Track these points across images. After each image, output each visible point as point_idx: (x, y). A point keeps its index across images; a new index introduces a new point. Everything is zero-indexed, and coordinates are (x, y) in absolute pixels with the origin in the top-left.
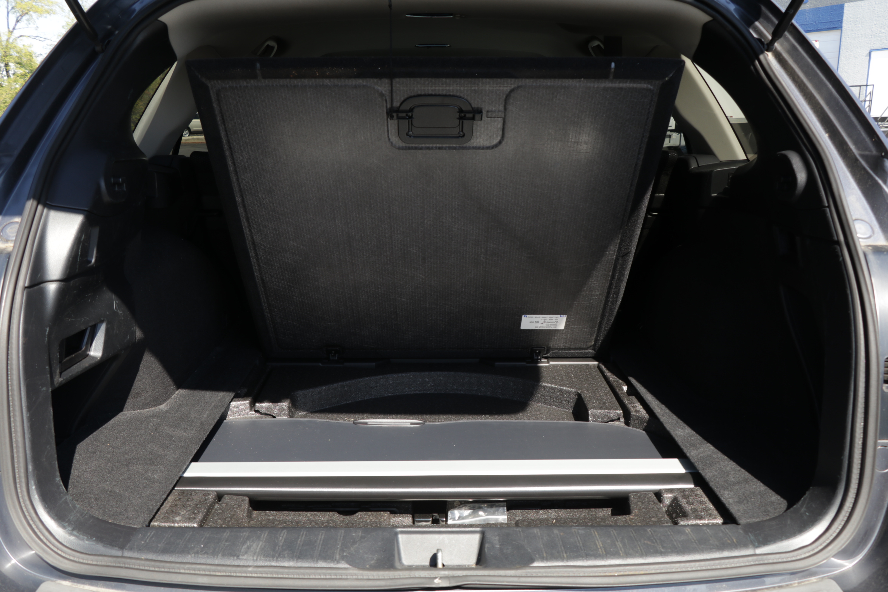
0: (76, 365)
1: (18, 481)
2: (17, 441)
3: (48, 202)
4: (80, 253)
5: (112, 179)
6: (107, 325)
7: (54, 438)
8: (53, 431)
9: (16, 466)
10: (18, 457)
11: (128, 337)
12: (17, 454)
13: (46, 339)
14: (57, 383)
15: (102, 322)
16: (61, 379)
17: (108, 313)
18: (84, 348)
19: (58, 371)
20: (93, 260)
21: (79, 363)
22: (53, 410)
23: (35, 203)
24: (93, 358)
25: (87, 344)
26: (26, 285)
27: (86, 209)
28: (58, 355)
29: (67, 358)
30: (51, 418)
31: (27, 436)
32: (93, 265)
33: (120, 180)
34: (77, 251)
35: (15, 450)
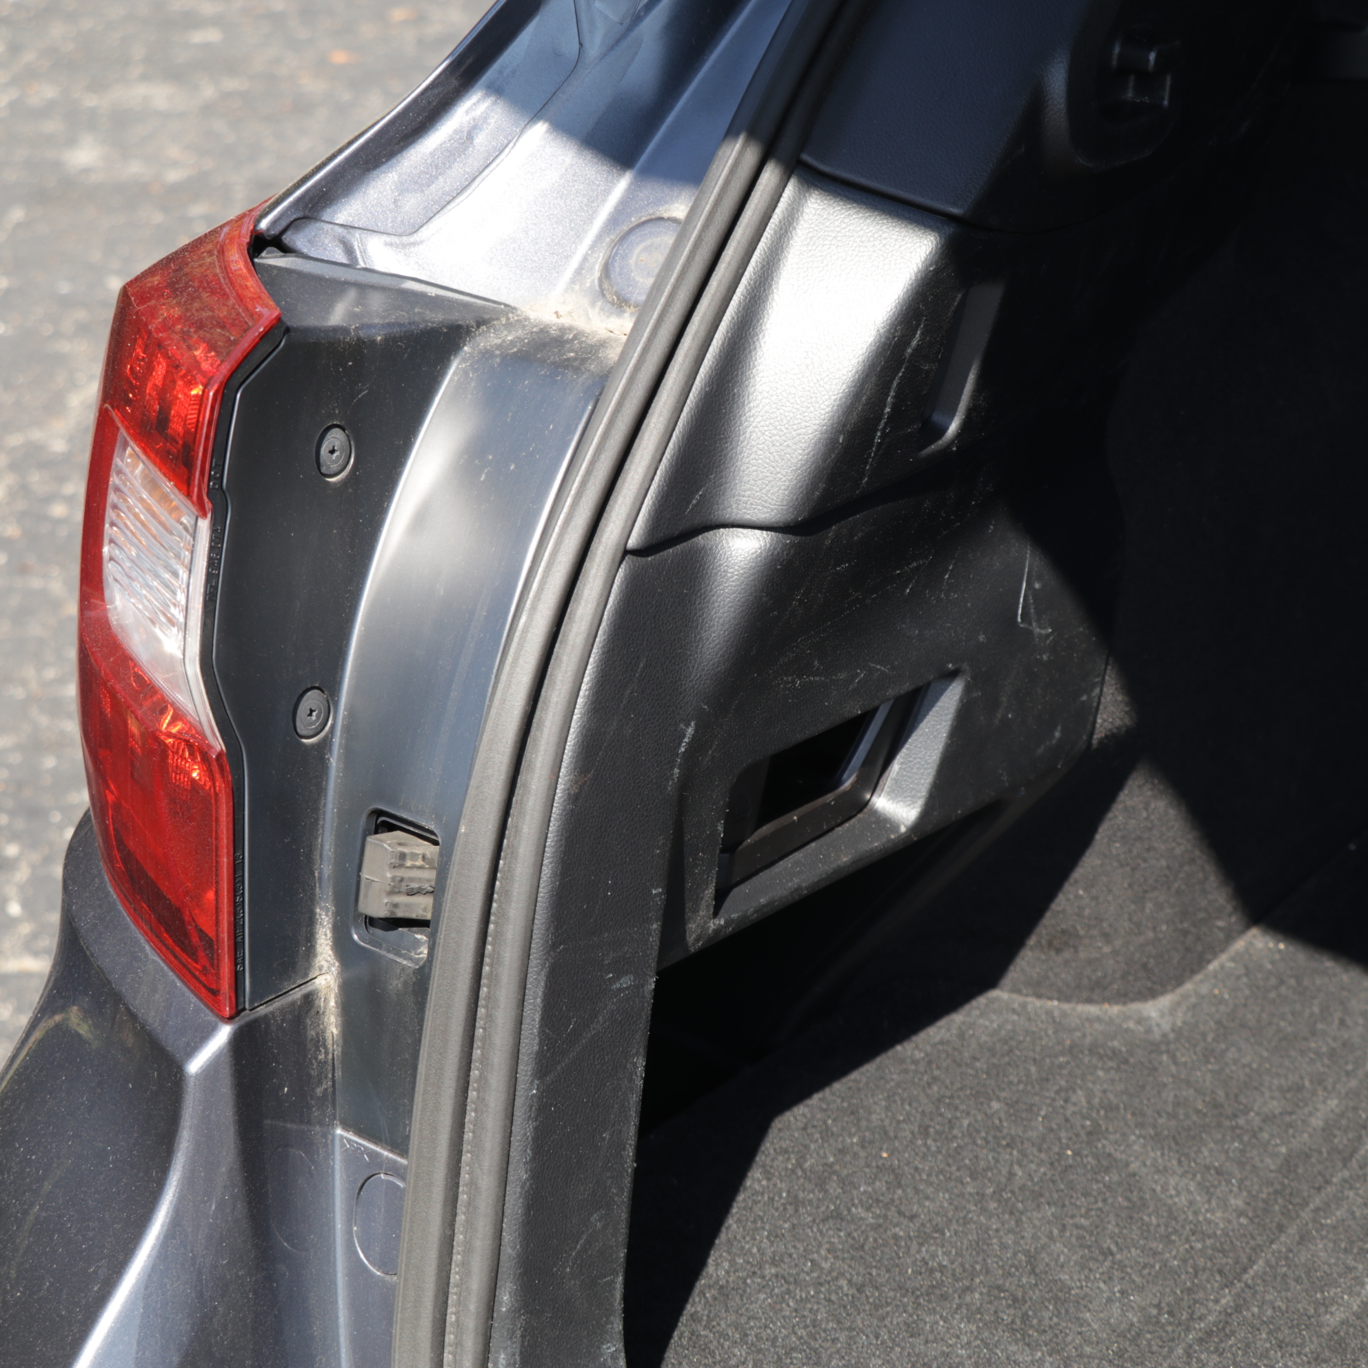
0: (798, 855)
1: (450, 1338)
2: (473, 1183)
3: (805, 157)
4: (888, 410)
5: (1117, 50)
6: (968, 690)
7: (627, 1181)
8: (630, 1152)
9: (455, 1278)
10: (469, 1249)
11: (1057, 734)
12: (465, 1233)
13: (676, 771)
14: (697, 940)
15: (952, 675)
16: (713, 925)
17: (982, 638)
18: (848, 783)
19: (710, 892)
20: (953, 427)
21: (813, 845)
22: (647, 1069)
24: (883, 822)
25: (868, 762)
26: (632, 543)
27: (955, 211)
28: (720, 828)
29: (766, 829)
30: (634, 1099)
31: (520, 1173)
32: (952, 442)
33: (1152, 56)
34: (876, 404)
35: (461, 1218)
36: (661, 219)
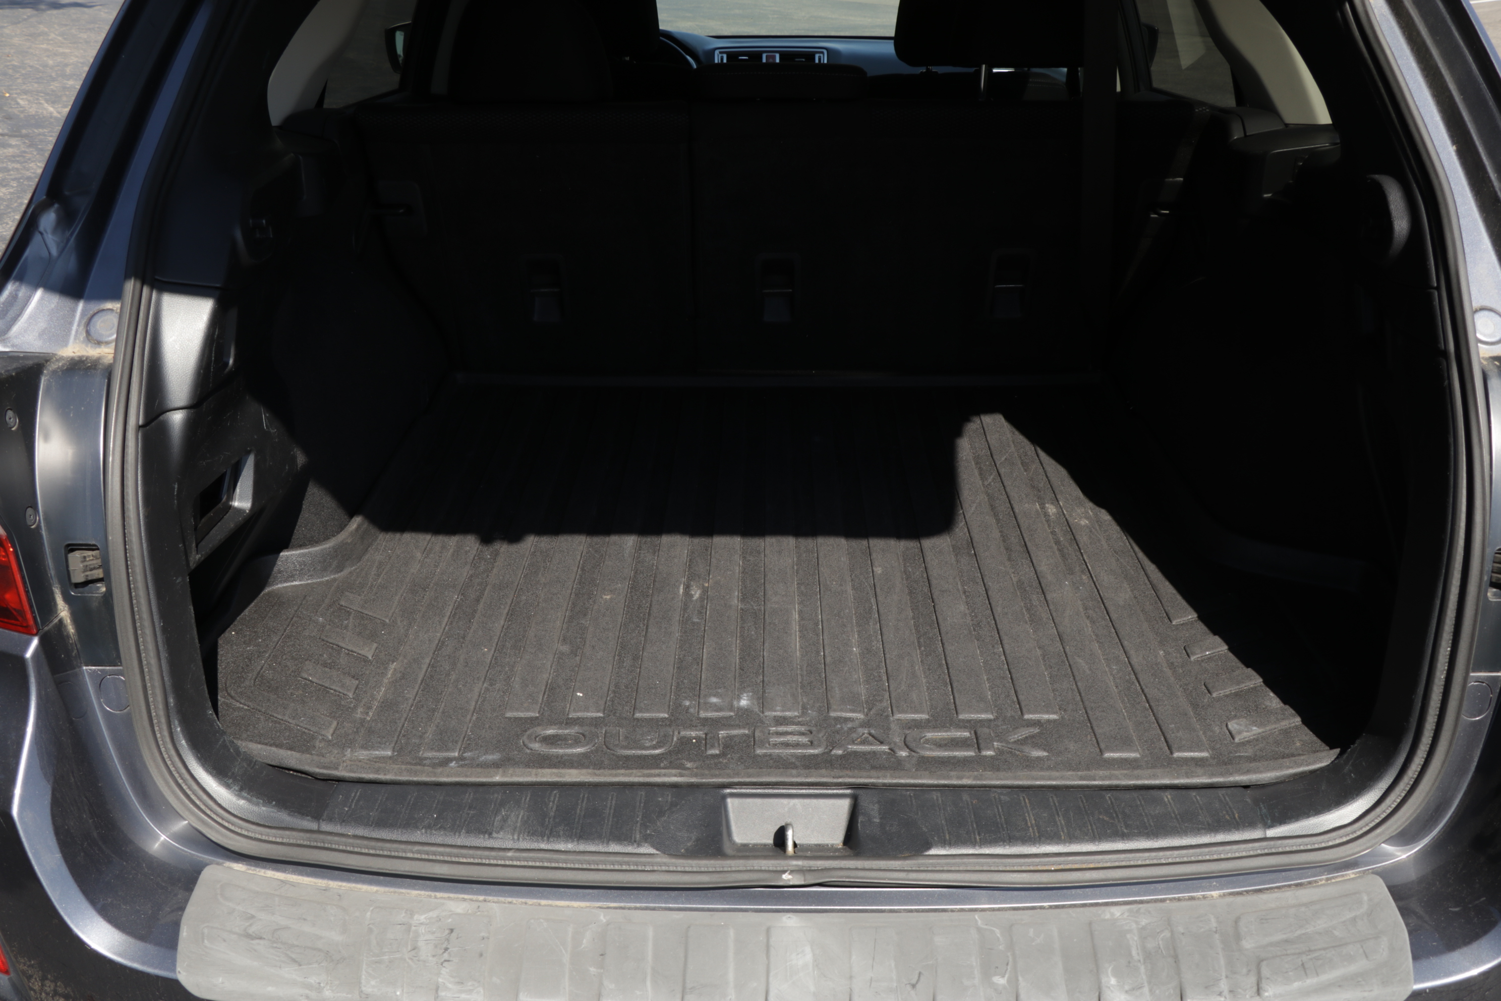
0: (215, 528)
1: (155, 721)
2: (148, 664)
3: (157, 277)
4: (213, 359)
5: (251, 221)
6: (256, 456)
7: (199, 651)
8: (197, 641)
9: (151, 700)
10: (153, 686)
11: (287, 467)
12: (150, 683)
13: (176, 501)
14: (194, 564)
15: (248, 453)
16: (198, 557)
17: (255, 437)
18: (224, 499)
19: (194, 545)
20: (231, 361)
21: (219, 524)
22: (194, 610)
23: (138, 285)
24: (239, 511)
25: (228, 490)
26: (141, 423)
27: (218, 285)
28: (192, 521)
29: (203, 520)
30: (193, 621)
31: (164, 655)
32: (232, 368)
33: (264, 221)
34: (210, 356)
35: (147, 678)
36: (103, 310)
